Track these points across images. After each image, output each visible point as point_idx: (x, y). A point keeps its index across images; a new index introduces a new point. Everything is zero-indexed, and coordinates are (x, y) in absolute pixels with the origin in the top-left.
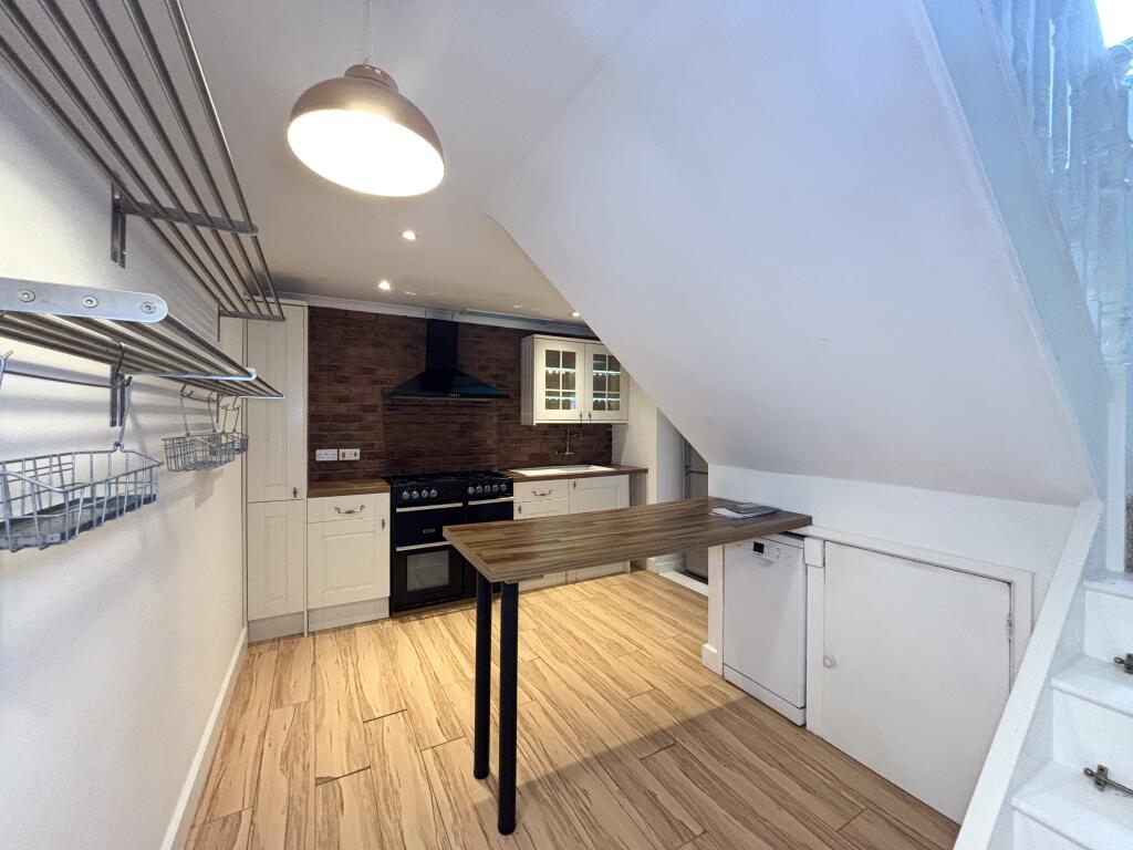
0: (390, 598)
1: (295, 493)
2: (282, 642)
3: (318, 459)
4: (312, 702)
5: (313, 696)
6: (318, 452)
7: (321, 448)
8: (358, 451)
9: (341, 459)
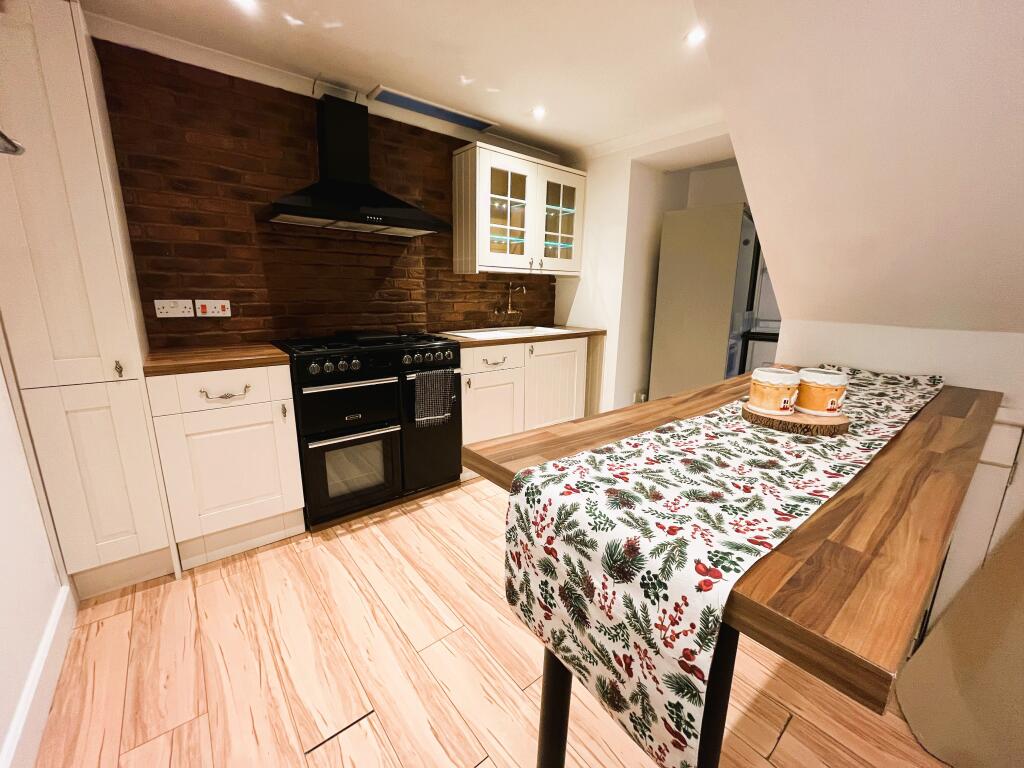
0: (304, 509)
1: (119, 369)
2: (139, 594)
3: (159, 315)
4: (203, 719)
5: (202, 705)
6: (158, 303)
7: (162, 297)
8: (227, 303)
9: (199, 314)
